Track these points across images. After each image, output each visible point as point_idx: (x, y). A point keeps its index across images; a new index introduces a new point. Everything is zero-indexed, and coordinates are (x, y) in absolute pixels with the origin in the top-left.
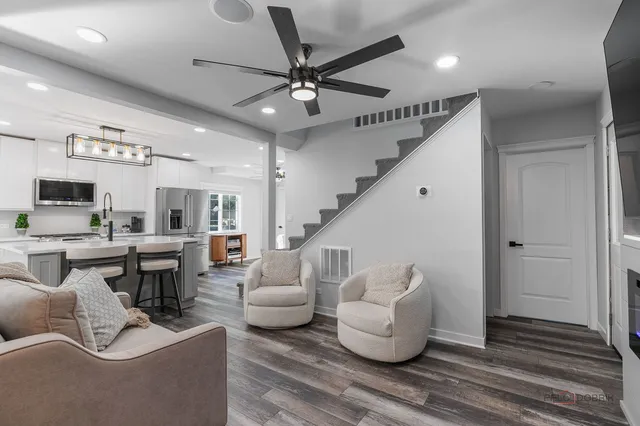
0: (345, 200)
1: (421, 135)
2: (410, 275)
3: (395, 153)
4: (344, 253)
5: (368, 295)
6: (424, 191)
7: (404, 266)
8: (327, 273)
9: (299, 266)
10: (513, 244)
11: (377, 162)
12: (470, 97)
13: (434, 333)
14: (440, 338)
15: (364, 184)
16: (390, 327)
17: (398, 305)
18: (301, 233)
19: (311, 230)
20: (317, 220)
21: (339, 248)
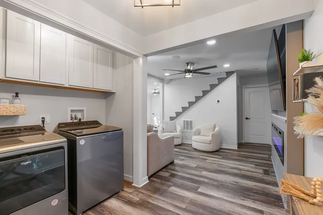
0: (191, 104)
1: (217, 83)
2: (215, 127)
3: (209, 88)
4: (191, 122)
5: (202, 134)
6: (218, 101)
7: (213, 124)
8: (185, 128)
9: (175, 126)
10: (247, 118)
11: (202, 91)
12: (233, 72)
13: (222, 146)
14: (223, 147)
15: (198, 99)
16: (210, 141)
17: (213, 135)
18: (174, 115)
19: (178, 114)
20: (181, 110)
21: (189, 120)
